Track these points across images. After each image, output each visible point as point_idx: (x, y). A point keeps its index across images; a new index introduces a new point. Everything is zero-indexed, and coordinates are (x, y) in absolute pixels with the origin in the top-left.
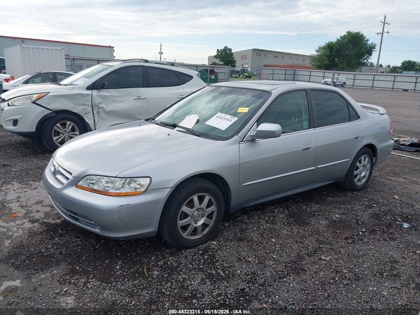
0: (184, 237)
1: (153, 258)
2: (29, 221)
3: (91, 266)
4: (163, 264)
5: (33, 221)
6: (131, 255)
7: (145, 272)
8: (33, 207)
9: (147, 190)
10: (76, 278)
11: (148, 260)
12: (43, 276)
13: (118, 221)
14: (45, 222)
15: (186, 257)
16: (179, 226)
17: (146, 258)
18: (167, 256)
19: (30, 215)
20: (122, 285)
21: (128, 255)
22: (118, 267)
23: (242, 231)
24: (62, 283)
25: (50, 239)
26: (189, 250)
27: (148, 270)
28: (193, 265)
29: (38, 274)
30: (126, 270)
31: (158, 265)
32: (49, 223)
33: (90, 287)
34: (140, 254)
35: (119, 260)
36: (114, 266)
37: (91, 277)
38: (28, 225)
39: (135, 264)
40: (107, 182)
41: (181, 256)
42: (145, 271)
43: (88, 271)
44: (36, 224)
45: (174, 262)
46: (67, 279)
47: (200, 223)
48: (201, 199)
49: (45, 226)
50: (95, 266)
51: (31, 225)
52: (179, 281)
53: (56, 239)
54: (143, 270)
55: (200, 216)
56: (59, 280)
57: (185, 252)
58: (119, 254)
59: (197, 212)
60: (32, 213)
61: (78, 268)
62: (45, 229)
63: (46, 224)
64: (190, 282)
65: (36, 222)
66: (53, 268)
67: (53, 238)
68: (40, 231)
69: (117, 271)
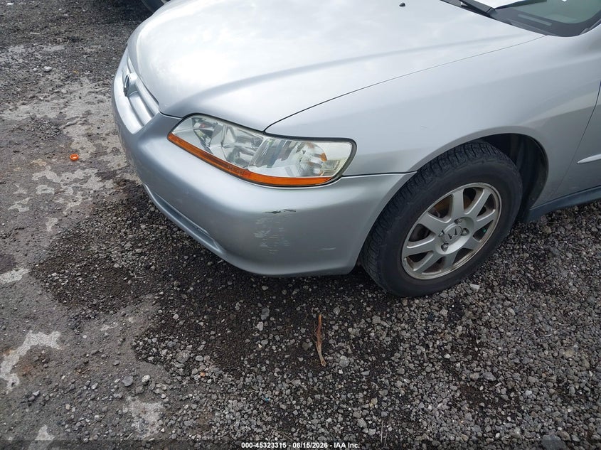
0: (413, 275)
1: (337, 311)
2: (98, 175)
3: (206, 313)
4: (359, 335)
5: (105, 175)
6: (289, 293)
7: (320, 352)
8: (109, 139)
9: (340, 175)
10: (170, 344)
11: (325, 313)
12: (106, 327)
13: (263, 245)
14: (125, 181)
15: (411, 322)
16: (405, 255)
17: (321, 308)
18: (368, 309)
19: (102, 158)
20: (267, 387)
21: (284, 292)
22: (260, 326)
23: (538, 257)
24: (141, 354)
25: (130, 226)
26: (417, 301)
27: (326, 346)
28: (427, 347)
29: (96, 322)
30: (278, 338)
31: (347, 337)
32: (134, 182)
33: (197, 377)
34: (309, 294)
35: (265, 304)
36: (251, 322)
37: (200, 348)
38: (95, 184)
39: (297, 320)
40: (240, 139)
41: (400, 316)
42: (319, 348)
43: (198, 328)
44: (109, 184)
45: (385, 334)
46: (151, 345)
47: (454, 247)
48: (470, 196)
49: (124, 192)
50: (214, 317)
51: (101, 184)
52: (397, 394)
53: (143, 226)
54: (314, 345)
55: (459, 232)
56: (135, 347)
57: (410, 306)
58: (264, 288)
59: (453, 225)
60: (106, 153)
61: (176, 317)
62: (124, 196)
63: (128, 185)
64: (422, 405)
65: (109, 178)
66: (129, 308)
67: (135, 223)
68: (114, 200)
69: (258, 339)
